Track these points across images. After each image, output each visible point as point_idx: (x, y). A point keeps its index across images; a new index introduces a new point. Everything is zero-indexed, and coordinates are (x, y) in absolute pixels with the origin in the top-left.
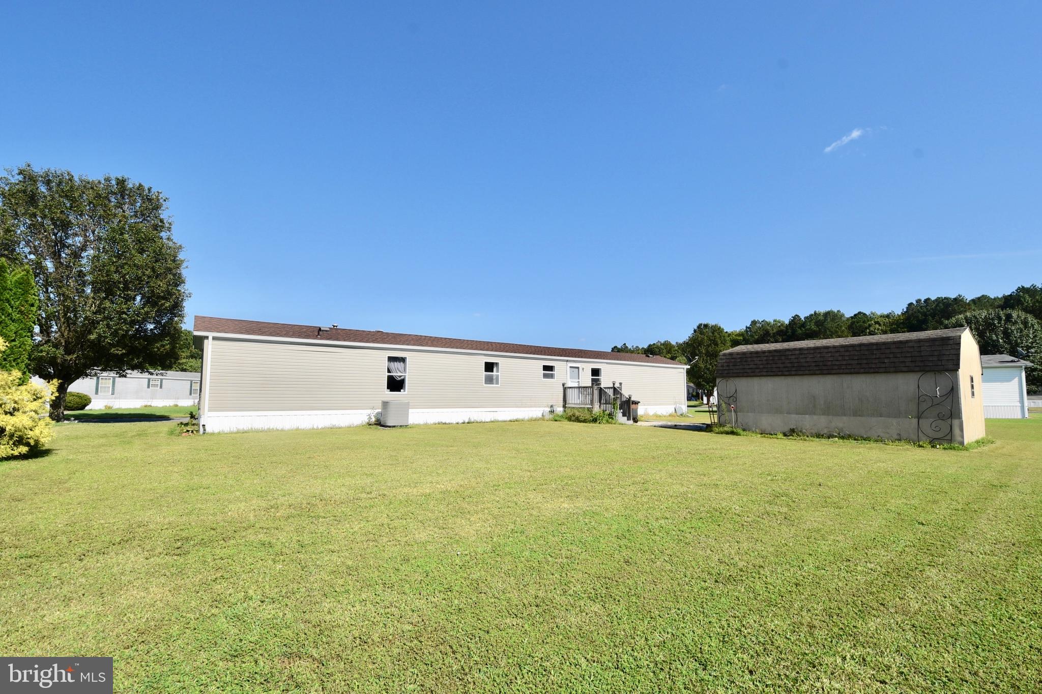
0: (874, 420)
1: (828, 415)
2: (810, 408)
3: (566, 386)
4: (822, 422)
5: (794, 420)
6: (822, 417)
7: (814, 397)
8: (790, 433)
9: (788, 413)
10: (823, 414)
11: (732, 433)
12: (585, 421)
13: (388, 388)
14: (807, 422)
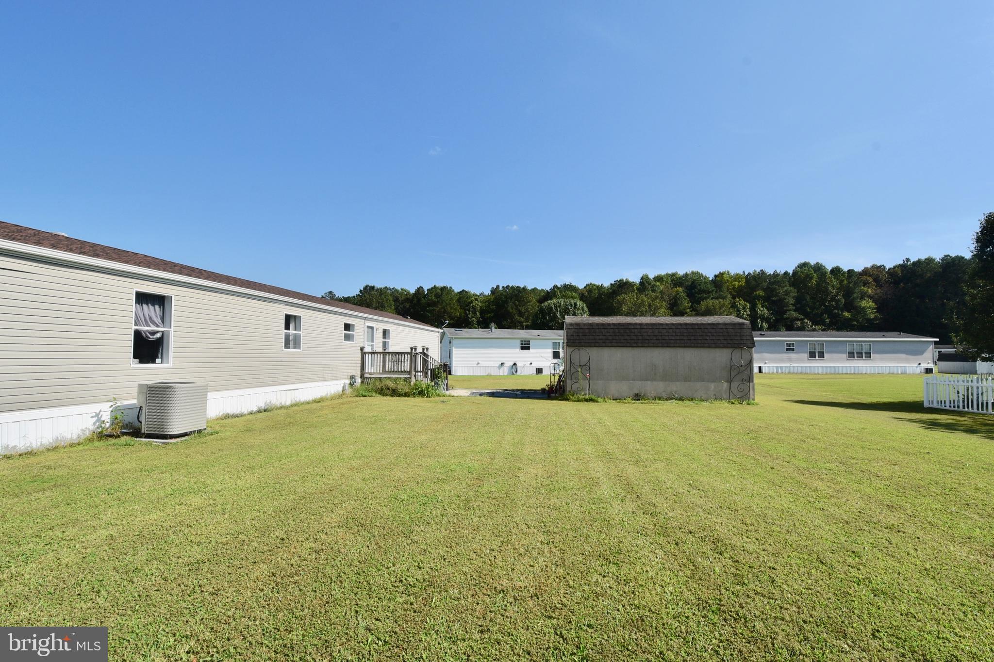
0: (699, 385)
1: (666, 381)
2: (651, 375)
3: (364, 351)
4: (660, 387)
5: (638, 386)
6: (661, 382)
7: (655, 366)
8: (637, 397)
9: (634, 380)
10: (661, 381)
11: (592, 400)
12: (406, 395)
13: (135, 357)
14: (649, 387)
